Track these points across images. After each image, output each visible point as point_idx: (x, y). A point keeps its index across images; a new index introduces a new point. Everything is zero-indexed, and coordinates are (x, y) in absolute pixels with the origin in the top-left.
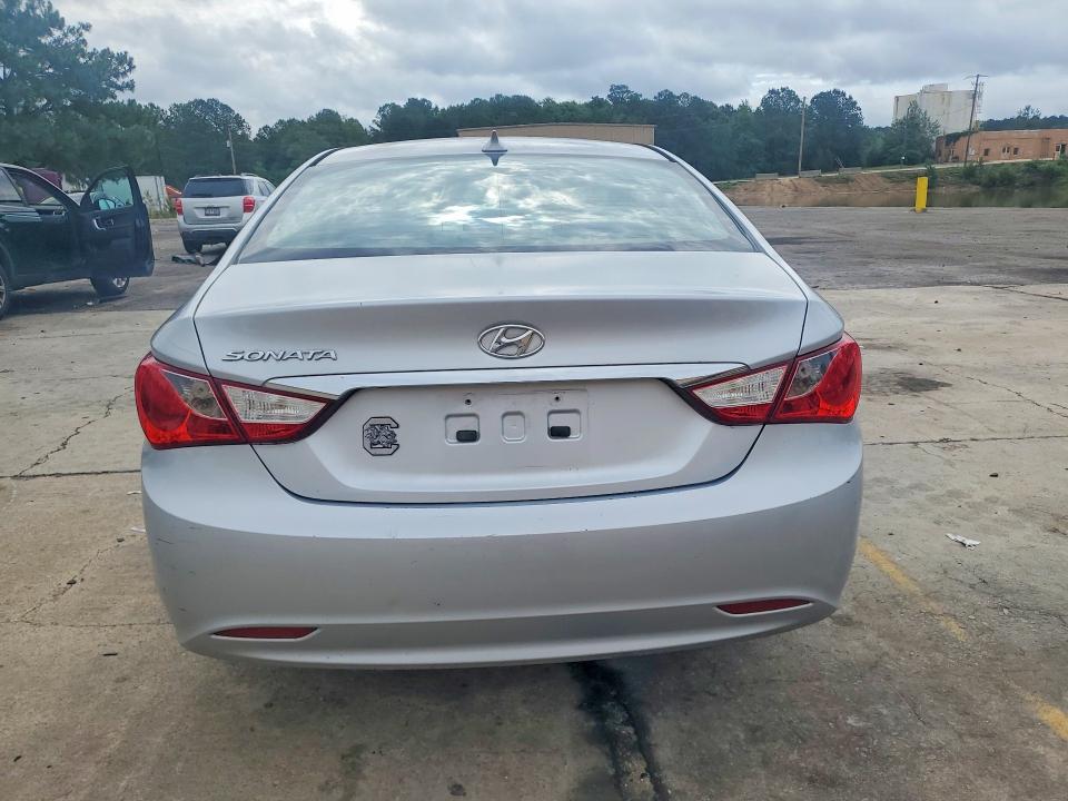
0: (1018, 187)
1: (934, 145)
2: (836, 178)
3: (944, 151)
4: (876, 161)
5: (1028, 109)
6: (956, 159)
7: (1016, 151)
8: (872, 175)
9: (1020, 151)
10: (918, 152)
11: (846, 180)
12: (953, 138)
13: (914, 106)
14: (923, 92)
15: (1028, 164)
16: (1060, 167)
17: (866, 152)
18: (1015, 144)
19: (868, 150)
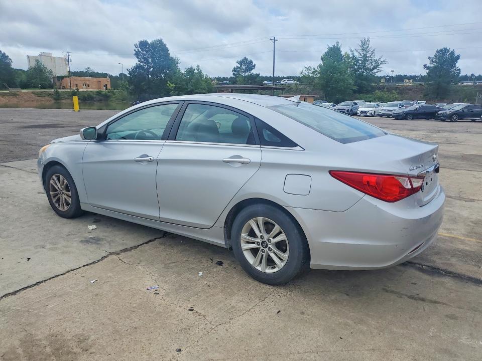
0: (95, 101)
1: (52, 80)
2: (8, 93)
3: (58, 84)
4: (25, 86)
5: (89, 68)
6: (64, 88)
7: (88, 86)
8: (28, 93)
9: (90, 86)
10: (46, 83)
11: (14, 95)
12: (61, 78)
13: (37, 61)
14: (41, 55)
15: (97, 92)
16: (109, 94)
17: (18, 81)
18: (88, 83)
19: (19, 80)
